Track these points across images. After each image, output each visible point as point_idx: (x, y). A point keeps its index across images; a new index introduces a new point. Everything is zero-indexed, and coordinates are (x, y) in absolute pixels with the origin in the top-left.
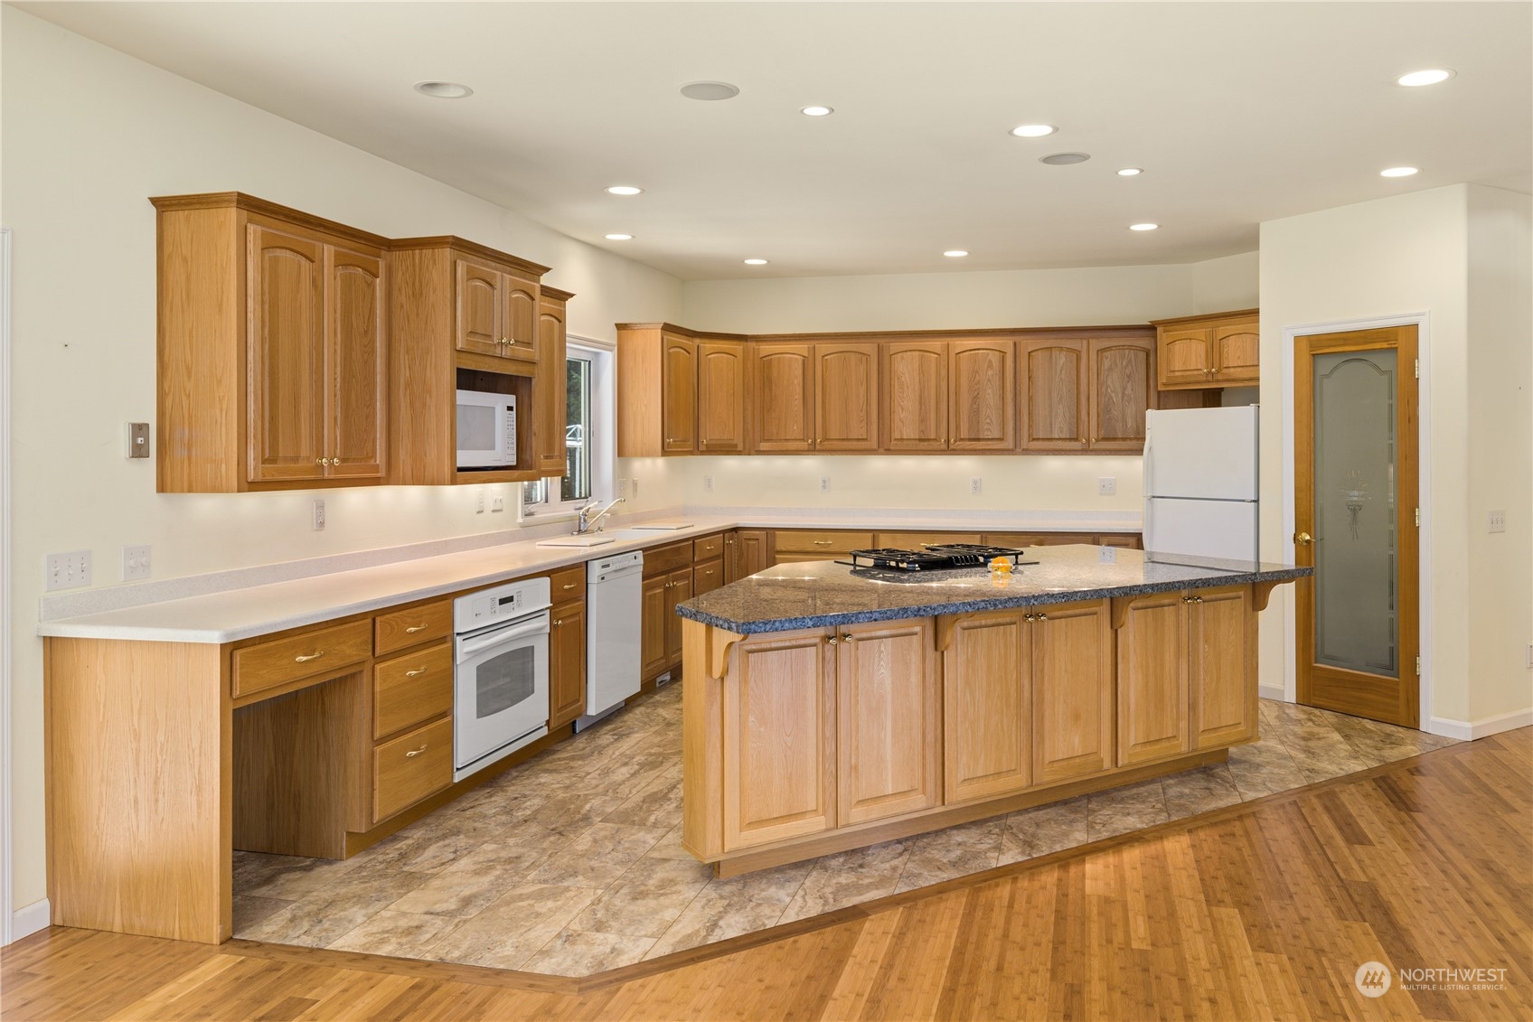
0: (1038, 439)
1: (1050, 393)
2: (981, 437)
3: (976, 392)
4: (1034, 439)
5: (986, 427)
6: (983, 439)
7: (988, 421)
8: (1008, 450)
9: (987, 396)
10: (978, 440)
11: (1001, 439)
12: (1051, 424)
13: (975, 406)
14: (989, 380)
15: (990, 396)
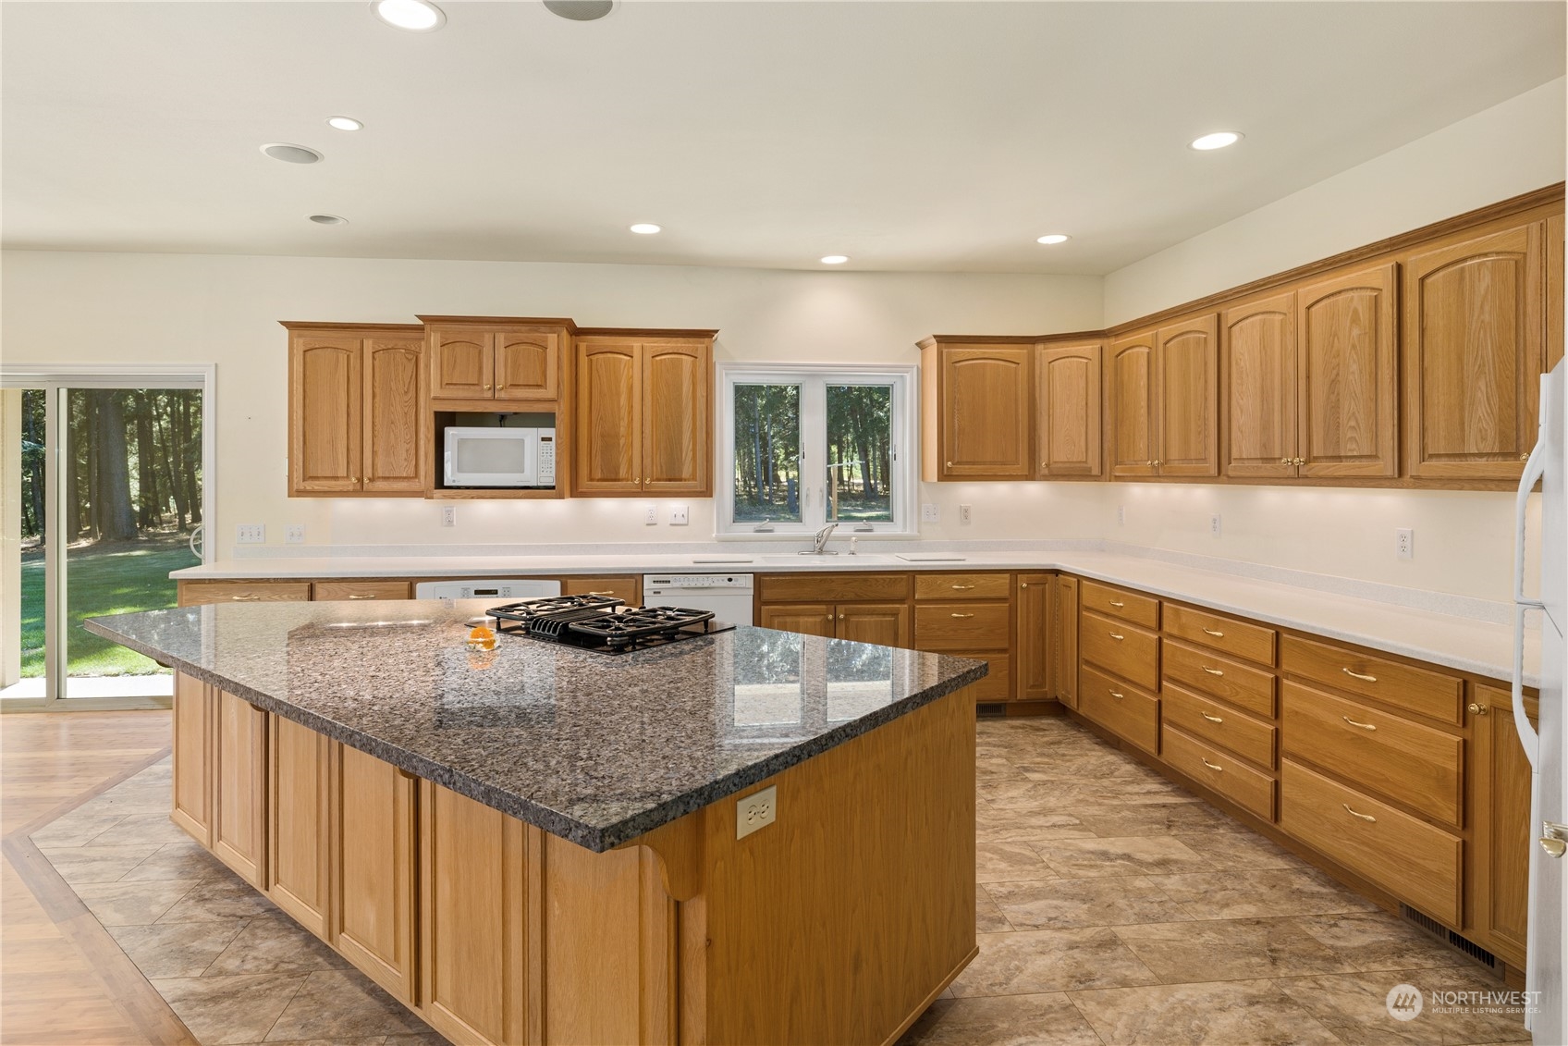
0: (1438, 456)
1: (1460, 359)
2: (1342, 454)
3: (1335, 372)
4: (1431, 456)
5: (1350, 434)
6: (1347, 457)
7: (1353, 423)
8: (1386, 478)
9: (1351, 377)
10: (1339, 458)
11: (1374, 457)
12: (1462, 424)
13: (1333, 397)
14: (1354, 347)
15: (1355, 373)
